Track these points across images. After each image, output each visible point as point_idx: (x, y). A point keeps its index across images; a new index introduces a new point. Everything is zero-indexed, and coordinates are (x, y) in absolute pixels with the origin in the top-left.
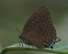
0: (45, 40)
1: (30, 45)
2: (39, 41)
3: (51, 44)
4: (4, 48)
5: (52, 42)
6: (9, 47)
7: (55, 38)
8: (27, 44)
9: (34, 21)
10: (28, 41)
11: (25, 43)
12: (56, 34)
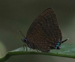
0: (50, 41)
1: (35, 49)
2: (44, 44)
3: (57, 45)
4: (8, 53)
5: (58, 42)
6: (13, 51)
7: (60, 38)
8: (32, 48)
9: (38, 24)
10: (32, 45)
11: (29, 47)
12: (61, 34)
